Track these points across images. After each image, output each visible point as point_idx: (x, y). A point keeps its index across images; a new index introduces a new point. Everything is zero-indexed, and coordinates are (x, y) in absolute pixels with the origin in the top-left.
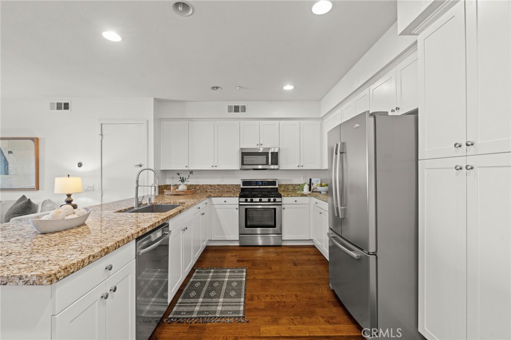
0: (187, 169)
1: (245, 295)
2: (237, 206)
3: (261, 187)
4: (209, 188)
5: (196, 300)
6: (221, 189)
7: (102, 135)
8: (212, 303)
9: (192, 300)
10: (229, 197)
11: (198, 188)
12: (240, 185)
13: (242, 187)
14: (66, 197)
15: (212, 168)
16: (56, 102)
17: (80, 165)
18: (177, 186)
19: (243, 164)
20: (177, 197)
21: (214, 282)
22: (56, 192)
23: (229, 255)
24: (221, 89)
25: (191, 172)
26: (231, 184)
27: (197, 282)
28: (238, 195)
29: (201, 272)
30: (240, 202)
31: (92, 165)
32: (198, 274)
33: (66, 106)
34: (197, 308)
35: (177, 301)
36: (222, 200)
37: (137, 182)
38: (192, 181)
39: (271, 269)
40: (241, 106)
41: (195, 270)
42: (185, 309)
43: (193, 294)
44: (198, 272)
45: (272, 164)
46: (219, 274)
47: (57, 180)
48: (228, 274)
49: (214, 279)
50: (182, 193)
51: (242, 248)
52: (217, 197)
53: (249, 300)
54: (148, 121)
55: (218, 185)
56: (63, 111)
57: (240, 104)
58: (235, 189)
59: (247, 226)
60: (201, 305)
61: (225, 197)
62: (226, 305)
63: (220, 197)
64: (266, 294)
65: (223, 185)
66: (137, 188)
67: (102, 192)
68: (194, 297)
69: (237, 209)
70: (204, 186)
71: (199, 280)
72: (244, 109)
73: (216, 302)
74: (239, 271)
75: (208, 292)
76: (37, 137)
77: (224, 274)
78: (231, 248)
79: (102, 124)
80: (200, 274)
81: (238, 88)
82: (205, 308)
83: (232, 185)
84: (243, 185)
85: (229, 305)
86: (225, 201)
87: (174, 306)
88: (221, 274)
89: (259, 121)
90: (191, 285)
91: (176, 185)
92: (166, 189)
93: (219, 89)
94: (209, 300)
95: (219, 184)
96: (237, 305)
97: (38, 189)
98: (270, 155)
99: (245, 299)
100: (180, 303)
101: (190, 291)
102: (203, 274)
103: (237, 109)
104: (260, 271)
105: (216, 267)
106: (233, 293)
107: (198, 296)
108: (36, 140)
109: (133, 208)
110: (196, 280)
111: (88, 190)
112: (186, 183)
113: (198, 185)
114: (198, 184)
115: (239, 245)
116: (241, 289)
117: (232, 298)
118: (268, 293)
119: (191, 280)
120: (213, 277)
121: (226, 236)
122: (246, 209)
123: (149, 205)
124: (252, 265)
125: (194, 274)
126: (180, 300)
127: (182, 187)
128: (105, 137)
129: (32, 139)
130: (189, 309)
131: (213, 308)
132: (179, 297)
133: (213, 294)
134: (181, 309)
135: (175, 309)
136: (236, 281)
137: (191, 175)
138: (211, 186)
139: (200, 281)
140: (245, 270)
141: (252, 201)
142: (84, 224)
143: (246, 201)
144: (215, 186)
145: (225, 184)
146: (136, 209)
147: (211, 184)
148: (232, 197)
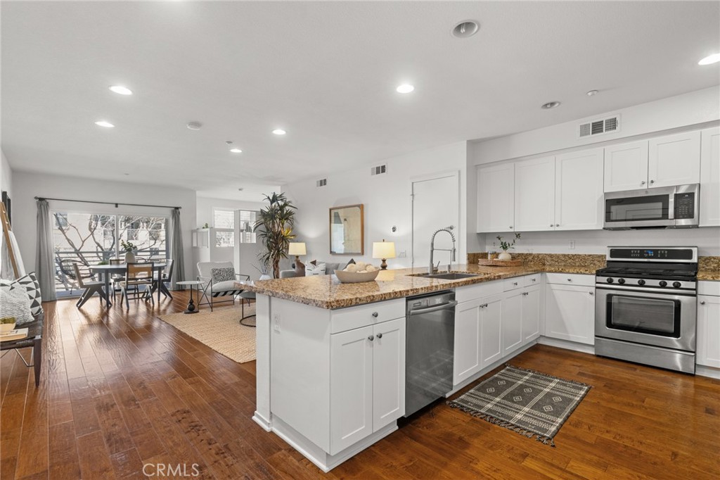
0: (512, 230)
1: (568, 417)
2: (593, 290)
3: (651, 260)
4: (549, 259)
5: (491, 398)
6: (570, 261)
7: (413, 195)
8: (511, 407)
9: (487, 396)
10: (578, 273)
11: (530, 258)
12: (603, 257)
13: (608, 258)
14: (382, 262)
15: (552, 229)
16: (375, 166)
17: (394, 229)
18: (496, 255)
19: (608, 219)
20: (494, 268)
21: (526, 387)
22: (374, 257)
23: (568, 362)
24: (560, 103)
25: (518, 235)
26: (587, 253)
27: (501, 380)
28: (594, 272)
29: (513, 371)
30: (597, 283)
31: (404, 230)
32: (507, 372)
33: (383, 169)
34: (489, 406)
35: (469, 390)
36: (563, 277)
37: (432, 244)
38: (520, 249)
39: (643, 402)
40: (607, 121)
41: (506, 366)
42: (475, 401)
43: (492, 390)
44: (508, 370)
45: (676, 217)
46: (538, 380)
47: (375, 244)
48: (553, 385)
49: (527, 384)
50: (500, 264)
51: (600, 359)
52: (556, 272)
53: (570, 424)
54: (459, 172)
55: (564, 255)
56: (381, 174)
57: (604, 117)
58: (596, 262)
59: (609, 324)
60: (496, 405)
61: (568, 273)
62: (531, 417)
63: (561, 272)
64: (609, 429)
65: (573, 256)
66: (432, 251)
67: (413, 259)
68: (490, 394)
69: (591, 294)
70: (540, 257)
71: (506, 378)
72: (612, 124)
73: (517, 409)
74: (573, 386)
75: (512, 394)
76: (363, 203)
77: (547, 383)
78: (578, 355)
79: (413, 183)
80: (510, 373)
81: (590, 94)
82: (499, 410)
83: (590, 256)
84: (611, 256)
85: (535, 419)
86: (569, 280)
87: (463, 394)
88: (542, 382)
89: (647, 140)
90: (492, 380)
91: (495, 253)
92: (482, 258)
93: (557, 105)
94: (510, 403)
95: (566, 253)
96: (547, 423)
97: (363, 253)
98: (672, 200)
99: (565, 421)
100: (471, 394)
101: (489, 385)
102: (515, 374)
103: (597, 128)
104: (615, 397)
105: (538, 371)
106: (548, 408)
107: (496, 395)
108: (361, 207)
109: (428, 274)
110: (502, 377)
111: (401, 256)
112: (510, 250)
113: (531, 254)
114: (531, 252)
115: (593, 353)
116: (565, 408)
117: (545, 413)
118: (612, 429)
119: (496, 375)
120: (527, 381)
121: (570, 335)
122: (609, 297)
123: (448, 273)
124: (605, 386)
125: (503, 371)
126: (472, 391)
127: (504, 256)
128: (416, 197)
129: (359, 206)
130: (480, 403)
131: (510, 413)
132: (472, 388)
133: (517, 398)
134: (470, 399)
135: (462, 397)
136: (561, 397)
137: (517, 241)
138: (551, 256)
139: (506, 381)
140: (586, 388)
141: (622, 283)
142: (374, 280)
143: (610, 282)
144: (558, 256)
145: (577, 253)
146: (430, 275)
147: (553, 253)
148: (581, 273)
